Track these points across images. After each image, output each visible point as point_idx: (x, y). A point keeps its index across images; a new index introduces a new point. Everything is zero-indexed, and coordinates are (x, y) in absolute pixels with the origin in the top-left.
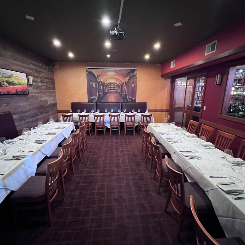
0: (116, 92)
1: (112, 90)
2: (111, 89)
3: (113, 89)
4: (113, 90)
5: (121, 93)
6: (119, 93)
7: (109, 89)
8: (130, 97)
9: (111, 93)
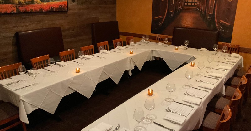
0: (196, 10)
1: (189, 6)
2: (189, 4)
3: (191, 4)
4: (192, 6)
5: (205, 12)
6: (202, 12)
7: (185, 5)
8: (222, 21)
9: (188, 11)
